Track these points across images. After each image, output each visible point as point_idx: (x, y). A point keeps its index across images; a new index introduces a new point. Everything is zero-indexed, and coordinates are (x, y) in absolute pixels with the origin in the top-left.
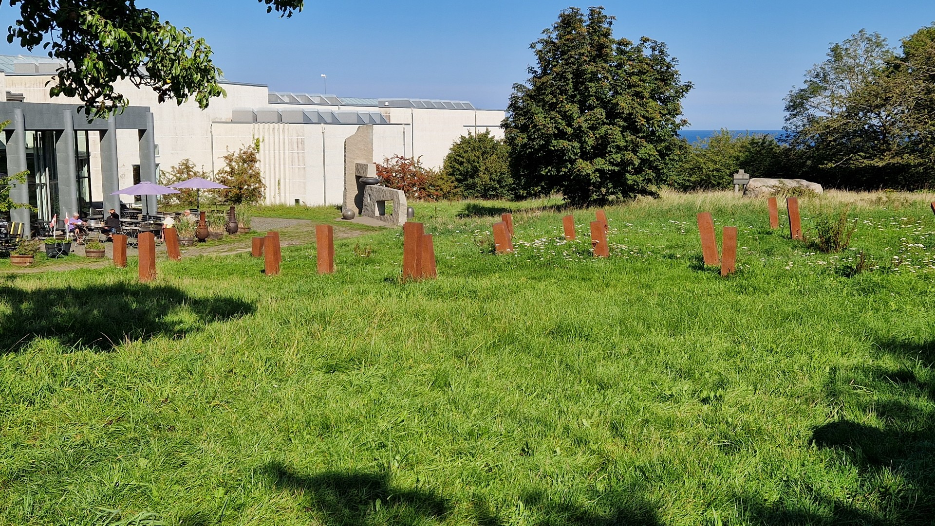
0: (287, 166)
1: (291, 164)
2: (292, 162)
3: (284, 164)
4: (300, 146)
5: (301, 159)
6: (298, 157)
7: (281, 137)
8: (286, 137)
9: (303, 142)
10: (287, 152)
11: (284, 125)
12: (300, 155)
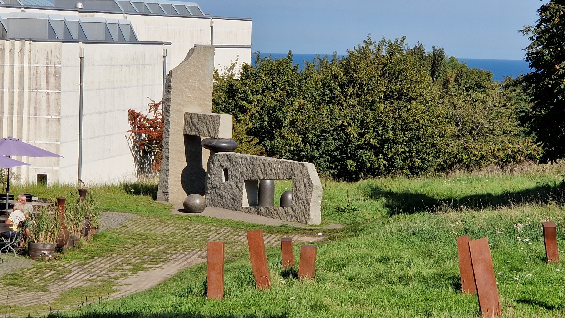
0: (25, 116)
1: (32, 111)
2: (35, 108)
3: (20, 112)
4: (52, 80)
5: (52, 104)
6: (48, 101)
7: (17, 65)
8: (26, 65)
9: (57, 73)
10: (26, 90)
11: (23, 45)
12: (52, 97)
